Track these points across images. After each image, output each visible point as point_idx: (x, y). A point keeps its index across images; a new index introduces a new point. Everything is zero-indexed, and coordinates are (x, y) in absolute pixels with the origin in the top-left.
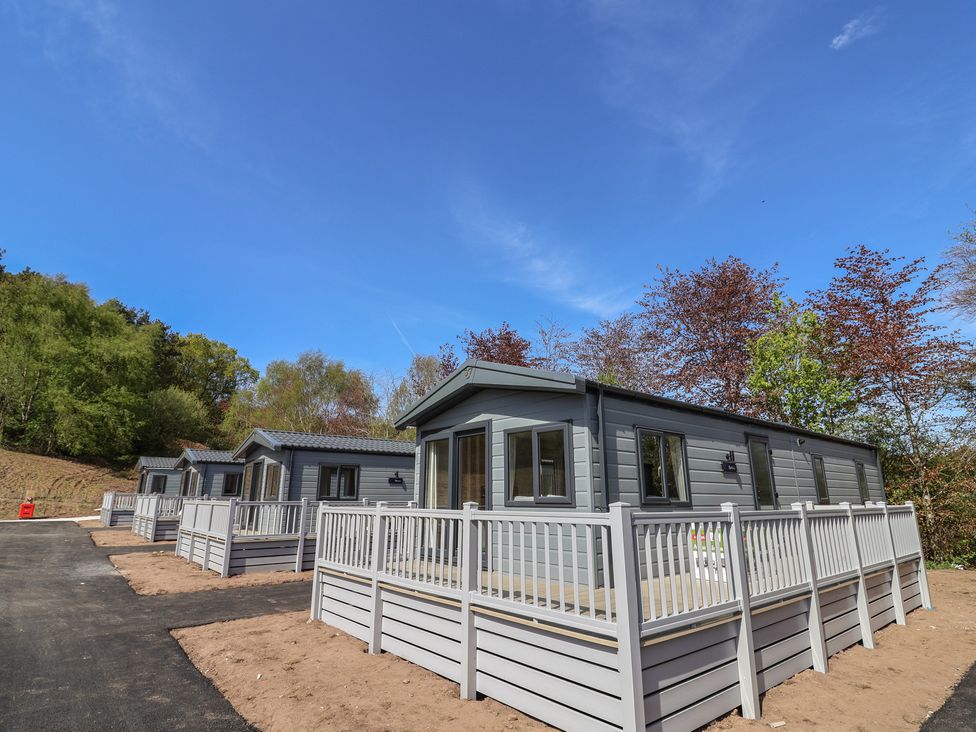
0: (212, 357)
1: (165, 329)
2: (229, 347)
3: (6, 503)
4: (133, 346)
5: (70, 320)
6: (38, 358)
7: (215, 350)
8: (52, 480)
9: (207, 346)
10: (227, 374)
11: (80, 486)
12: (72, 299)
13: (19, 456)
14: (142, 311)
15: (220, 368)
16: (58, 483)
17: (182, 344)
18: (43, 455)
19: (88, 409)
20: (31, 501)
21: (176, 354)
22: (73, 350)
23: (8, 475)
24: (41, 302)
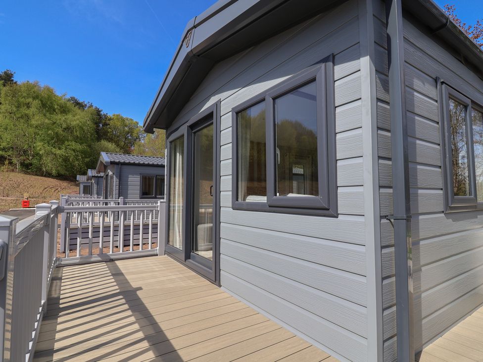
0: (126, 126)
1: (100, 111)
2: (135, 121)
3: (17, 200)
4: (77, 119)
5: (44, 105)
6: (31, 126)
7: (127, 122)
8: (43, 188)
9: (123, 120)
10: (135, 135)
11: (57, 191)
12: (44, 95)
13: (28, 176)
14: (89, 103)
15: (131, 131)
16: (47, 189)
17: (110, 119)
18: (42, 176)
19: (58, 152)
20: (27, 199)
21: (107, 125)
22: (47, 121)
23: (21, 186)
24: (28, 96)
